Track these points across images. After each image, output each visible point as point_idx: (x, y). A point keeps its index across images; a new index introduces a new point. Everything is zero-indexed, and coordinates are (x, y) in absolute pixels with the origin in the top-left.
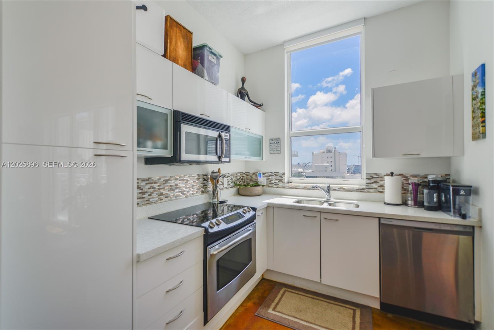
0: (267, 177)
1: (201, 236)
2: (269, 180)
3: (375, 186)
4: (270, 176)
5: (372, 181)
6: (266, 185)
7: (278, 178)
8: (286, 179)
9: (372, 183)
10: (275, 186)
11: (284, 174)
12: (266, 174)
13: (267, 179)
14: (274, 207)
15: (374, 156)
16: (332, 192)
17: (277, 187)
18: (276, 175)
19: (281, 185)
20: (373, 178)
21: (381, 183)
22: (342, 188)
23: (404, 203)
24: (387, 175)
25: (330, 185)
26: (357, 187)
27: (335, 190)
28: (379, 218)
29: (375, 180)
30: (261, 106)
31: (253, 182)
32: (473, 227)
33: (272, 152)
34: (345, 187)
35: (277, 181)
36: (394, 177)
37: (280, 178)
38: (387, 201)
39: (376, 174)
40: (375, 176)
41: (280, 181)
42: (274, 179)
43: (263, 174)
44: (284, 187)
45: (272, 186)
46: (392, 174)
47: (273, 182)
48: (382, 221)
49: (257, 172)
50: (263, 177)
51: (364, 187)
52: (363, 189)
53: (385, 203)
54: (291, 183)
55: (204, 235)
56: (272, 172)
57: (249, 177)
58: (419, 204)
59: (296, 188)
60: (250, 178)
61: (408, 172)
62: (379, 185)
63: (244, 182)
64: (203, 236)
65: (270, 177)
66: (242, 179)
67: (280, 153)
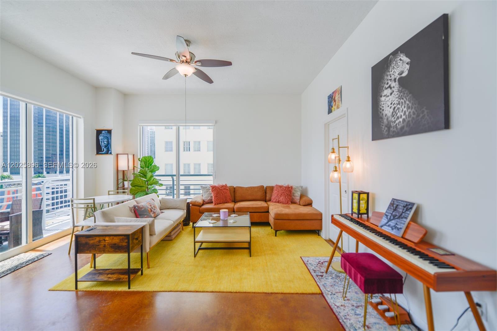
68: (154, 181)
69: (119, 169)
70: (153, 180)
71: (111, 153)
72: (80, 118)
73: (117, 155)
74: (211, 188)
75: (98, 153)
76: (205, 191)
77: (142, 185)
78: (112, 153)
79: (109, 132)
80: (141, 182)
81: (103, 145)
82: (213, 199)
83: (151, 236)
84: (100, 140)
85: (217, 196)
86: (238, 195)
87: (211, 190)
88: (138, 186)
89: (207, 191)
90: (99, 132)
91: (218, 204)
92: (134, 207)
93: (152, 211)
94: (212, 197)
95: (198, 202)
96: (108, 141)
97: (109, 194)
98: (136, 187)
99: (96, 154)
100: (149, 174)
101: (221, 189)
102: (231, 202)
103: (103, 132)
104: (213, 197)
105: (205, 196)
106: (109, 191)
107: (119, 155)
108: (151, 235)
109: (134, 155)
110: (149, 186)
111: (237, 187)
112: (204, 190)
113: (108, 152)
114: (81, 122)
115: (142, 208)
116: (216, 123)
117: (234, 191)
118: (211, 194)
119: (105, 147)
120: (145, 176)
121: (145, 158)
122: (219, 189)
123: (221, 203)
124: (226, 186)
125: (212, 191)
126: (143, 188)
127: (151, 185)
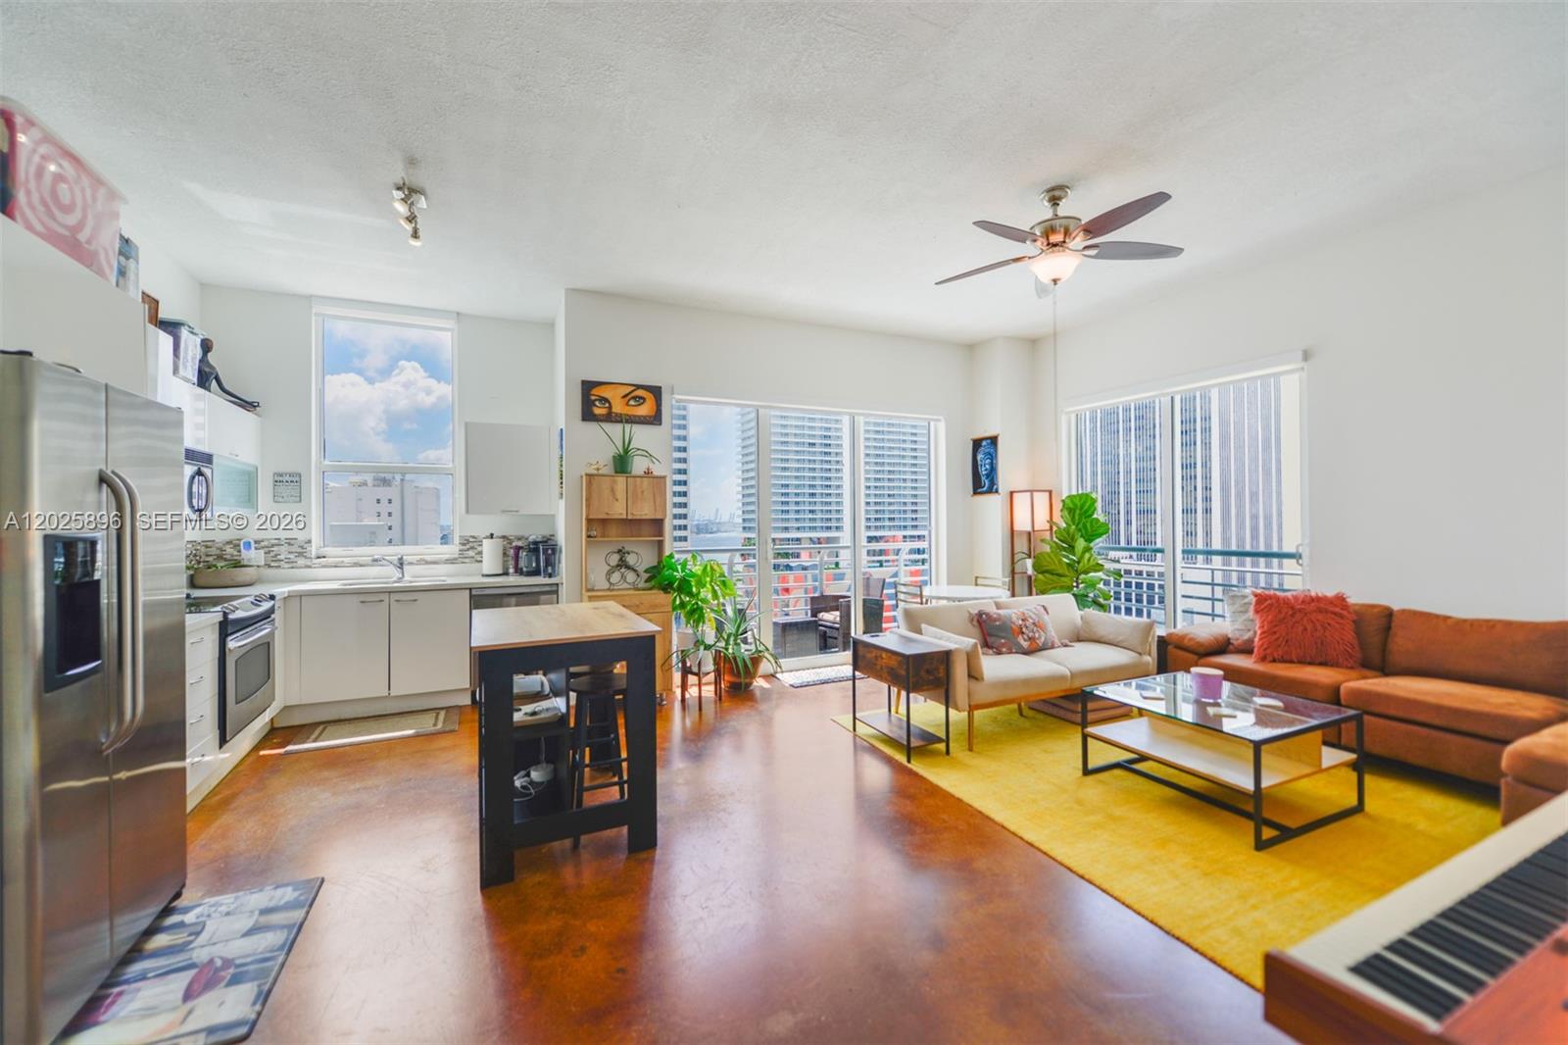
0: (267, 550)
1: (215, 624)
2: (272, 554)
3: (471, 553)
4: (273, 546)
5: (468, 546)
6: (263, 563)
7: (293, 549)
8: (313, 550)
9: (468, 550)
10: (287, 566)
11: (309, 542)
12: (263, 544)
13: (265, 553)
14: (301, 596)
15: (467, 512)
16: (405, 567)
17: (292, 568)
18: (289, 544)
19: (301, 561)
20: (469, 542)
21: (479, 549)
22: (424, 560)
23: (506, 574)
24: (486, 538)
25: (405, 557)
26: (447, 557)
27: (411, 564)
28: (470, 589)
29: (471, 544)
30: (255, 406)
31: (226, 560)
32: (557, 584)
33: (281, 499)
34: (428, 558)
35: (292, 556)
36: (494, 540)
37: (300, 550)
38: (486, 572)
39: (473, 537)
40: (471, 540)
41: (300, 554)
42: (283, 552)
43: (256, 542)
44: (309, 567)
45: (279, 567)
46: (492, 536)
47: (282, 557)
48: (474, 592)
49: (240, 540)
50: (256, 549)
51: (457, 556)
52: (456, 559)
53: (483, 575)
54: (324, 557)
55: (220, 623)
56: (279, 539)
57: (213, 551)
58: (519, 571)
59: (336, 567)
60: (218, 552)
61: (511, 532)
62: (476, 551)
63: (199, 562)
64: (218, 625)
65: (275, 549)
66: (195, 555)
67: (300, 501)
68: (1092, 563)
69: (1015, 528)
70: (1089, 560)
71: (997, 491)
72: (939, 420)
73: (1012, 493)
74: (1254, 600)
75: (975, 493)
76: (1236, 606)
77: (1061, 572)
78: (1000, 491)
79: (994, 440)
80: (1057, 562)
81: (983, 472)
82: (1256, 639)
83: (973, 681)
84: (979, 463)
85: (1275, 633)
86: (1401, 643)
87: (1252, 608)
88: (1053, 574)
89: (1242, 609)
90: (977, 444)
91: (1274, 661)
92: (980, 614)
93: (1023, 633)
94: (1255, 633)
95: (1191, 639)
96: (992, 464)
97: (977, 585)
98: (1047, 575)
99: (972, 493)
100: (1080, 544)
101: (1300, 610)
102: (1352, 668)
103: (984, 443)
104: (1259, 632)
105: (1236, 627)
106: (977, 578)
107: (1015, 495)
108: (971, 676)
109: (1050, 492)
110: (1082, 576)
111: (1403, 612)
112: (1233, 604)
113: (992, 489)
114: (942, 426)
115: (995, 620)
116: (1306, 356)
117: (1389, 628)
118: (1252, 620)
119: (988, 476)
120: (1071, 548)
121: (1072, 501)
122: (1292, 608)
123: (1291, 662)
124: (1340, 600)
125: (1257, 612)
126: (1063, 579)
127: (1086, 572)
